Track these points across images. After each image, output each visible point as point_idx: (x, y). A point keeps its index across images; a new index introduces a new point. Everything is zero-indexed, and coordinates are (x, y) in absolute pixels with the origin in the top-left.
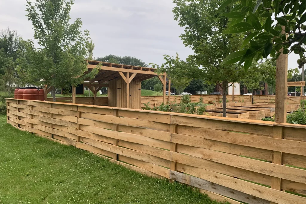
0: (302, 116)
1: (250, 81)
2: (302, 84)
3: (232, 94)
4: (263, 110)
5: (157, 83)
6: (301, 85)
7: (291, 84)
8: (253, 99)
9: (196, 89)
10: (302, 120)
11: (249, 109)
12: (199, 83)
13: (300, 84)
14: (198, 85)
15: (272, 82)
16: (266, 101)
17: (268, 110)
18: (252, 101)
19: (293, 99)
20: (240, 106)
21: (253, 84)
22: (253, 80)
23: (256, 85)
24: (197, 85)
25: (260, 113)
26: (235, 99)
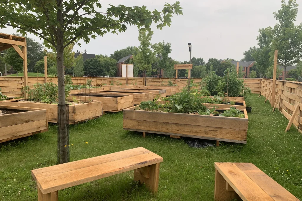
0: (188, 97)
1: (142, 63)
2: (189, 66)
3: (125, 77)
4: (151, 92)
5: (52, 66)
6: (189, 68)
7: (180, 67)
8: (146, 81)
9: (97, 73)
10: (188, 103)
11: (137, 91)
12: (100, 68)
13: (188, 66)
14: (100, 69)
15: (165, 66)
16: (158, 84)
17: (157, 92)
18: (145, 84)
19: (182, 82)
20: (130, 88)
21: (145, 66)
22: (146, 62)
23: (148, 67)
24: (98, 70)
25: (147, 95)
26: (129, 82)
